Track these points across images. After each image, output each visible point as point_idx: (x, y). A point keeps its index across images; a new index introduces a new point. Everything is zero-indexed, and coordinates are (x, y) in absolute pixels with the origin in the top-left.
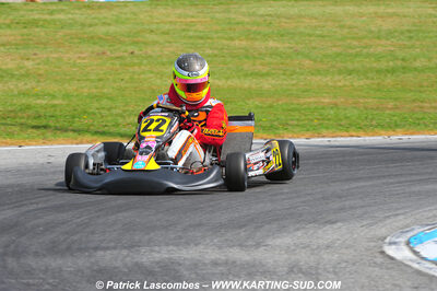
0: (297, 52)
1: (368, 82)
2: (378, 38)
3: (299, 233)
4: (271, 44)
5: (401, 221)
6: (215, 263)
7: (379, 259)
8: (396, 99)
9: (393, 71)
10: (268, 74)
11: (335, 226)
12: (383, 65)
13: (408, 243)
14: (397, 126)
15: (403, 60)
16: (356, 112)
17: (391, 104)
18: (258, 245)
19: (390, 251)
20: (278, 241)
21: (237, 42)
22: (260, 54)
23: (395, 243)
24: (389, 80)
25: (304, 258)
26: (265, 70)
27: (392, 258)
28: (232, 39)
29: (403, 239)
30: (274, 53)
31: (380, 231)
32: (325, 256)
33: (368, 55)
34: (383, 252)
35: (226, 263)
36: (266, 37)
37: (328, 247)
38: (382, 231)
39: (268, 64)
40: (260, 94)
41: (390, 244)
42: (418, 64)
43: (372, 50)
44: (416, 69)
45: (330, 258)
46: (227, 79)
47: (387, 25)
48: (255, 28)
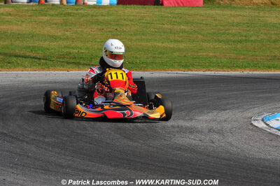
0: (195, 31)
1: (230, 46)
2: (233, 26)
3: (210, 114)
4: (182, 27)
5: (257, 110)
6: (173, 127)
7: (251, 127)
8: (244, 55)
9: (241, 42)
11: (226, 112)
12: (236, 38)
13: (263, 120)
14: (246, 67)
15: (245, 36)
16: (226, 60)
17: (242, 57)
18: (191, 119)
19: (255, 123)
20: (201, 118)
21: (166, 26)
22: (177, 32)
23: (256, 120)
24: (239, 45)
26: (180, 39)
27: (257, 127)
28: (163, 24)
29: (260, 118)
30: (184, 31)
31: (248, 114)
32: (225, 125)
33: (229, 34)
34: (252, 124)
36: (180, 24)
37: (225, 121)
38: (250, 115)
39: (182, 36)
40: (179, 50)
41: (254, 120)
42: (252, 39)
43: (230, 32)
44: (252, 41)
45: (227, 126)
46: (162, 43)
47: (236, 20)
48: (174, 19)
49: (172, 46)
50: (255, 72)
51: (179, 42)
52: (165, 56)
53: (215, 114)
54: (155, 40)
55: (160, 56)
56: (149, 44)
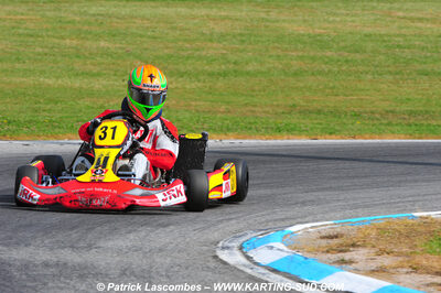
0: (128, 53)
1: (199, 85)
2: (211, 41)
3: (132, 236)
4: (102, 44)
5: (233, 225)
6: (46, 265)
7: (212, 264)
8: (228, 103)
9: (225, 74)
10: (99, 74)
11: (168, 229)
12: (216, 68)
13: (241, 248)
14: (228, 130)
15: (235, 63)
16: (188, 115)
17: (223, 108)
18: (90, 247)
19: (223, 255)
20: (110, 244)
21: (68, 41)
22: (91, 54)
23: (228, 248)
24: (220, 83)
25: (136, 261)
26: (95, 70)
27: (225, 263)
28: (63, 38)
29: (236, 244)
30: (106, 53)
31: (213, 235)
32: (158, 260)
33: (200, 58)
34: (216, 257)
35: (57, 265)
36: (98, 37)
37: (161, 250)
38: (216, 235)
39: (100, 64)
40: (91, 94)
41: (223, 248)
42: (250, 68)
43: (204, 53)
44: (248, 73)
45: (162, 261)
46: (57, 78)
47: (219, 28)
48: (86, 28)
49: (77, 85)
50: (246, 142)
51: (93, 75)
52: (59, 106)
53: (143, 234)
54: (42, 72)
55: (49, 107)
56: (30, 81)
